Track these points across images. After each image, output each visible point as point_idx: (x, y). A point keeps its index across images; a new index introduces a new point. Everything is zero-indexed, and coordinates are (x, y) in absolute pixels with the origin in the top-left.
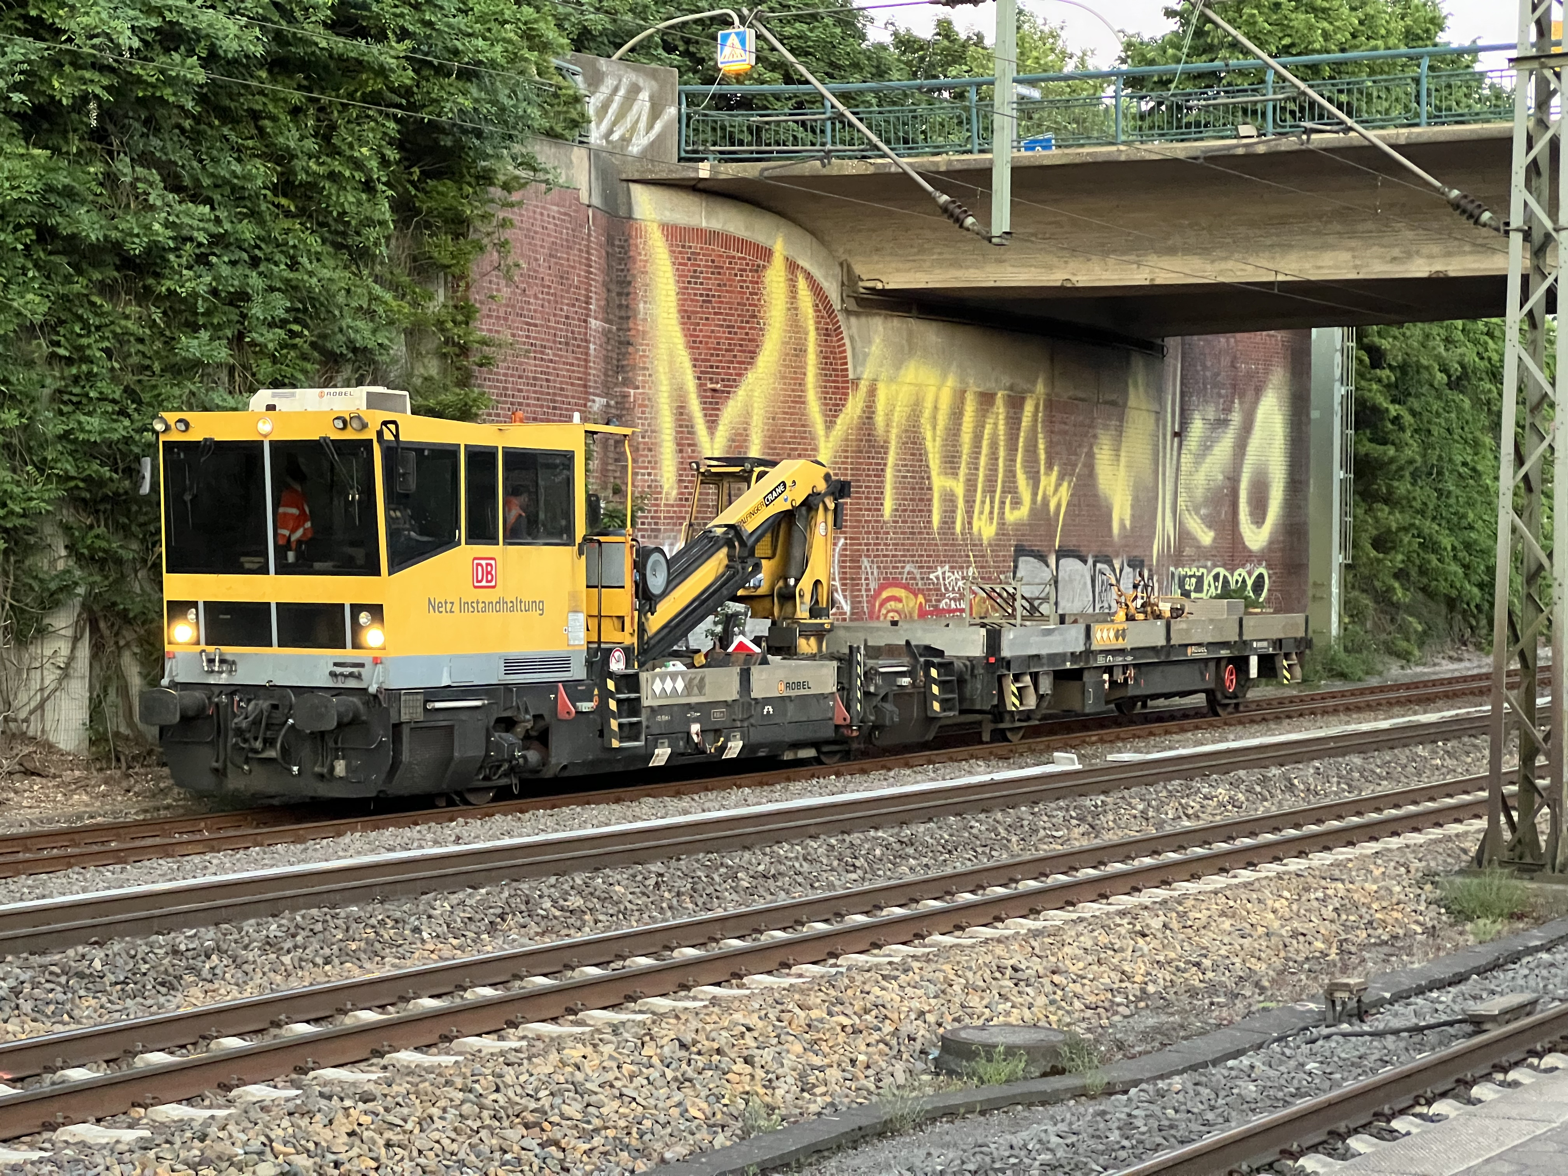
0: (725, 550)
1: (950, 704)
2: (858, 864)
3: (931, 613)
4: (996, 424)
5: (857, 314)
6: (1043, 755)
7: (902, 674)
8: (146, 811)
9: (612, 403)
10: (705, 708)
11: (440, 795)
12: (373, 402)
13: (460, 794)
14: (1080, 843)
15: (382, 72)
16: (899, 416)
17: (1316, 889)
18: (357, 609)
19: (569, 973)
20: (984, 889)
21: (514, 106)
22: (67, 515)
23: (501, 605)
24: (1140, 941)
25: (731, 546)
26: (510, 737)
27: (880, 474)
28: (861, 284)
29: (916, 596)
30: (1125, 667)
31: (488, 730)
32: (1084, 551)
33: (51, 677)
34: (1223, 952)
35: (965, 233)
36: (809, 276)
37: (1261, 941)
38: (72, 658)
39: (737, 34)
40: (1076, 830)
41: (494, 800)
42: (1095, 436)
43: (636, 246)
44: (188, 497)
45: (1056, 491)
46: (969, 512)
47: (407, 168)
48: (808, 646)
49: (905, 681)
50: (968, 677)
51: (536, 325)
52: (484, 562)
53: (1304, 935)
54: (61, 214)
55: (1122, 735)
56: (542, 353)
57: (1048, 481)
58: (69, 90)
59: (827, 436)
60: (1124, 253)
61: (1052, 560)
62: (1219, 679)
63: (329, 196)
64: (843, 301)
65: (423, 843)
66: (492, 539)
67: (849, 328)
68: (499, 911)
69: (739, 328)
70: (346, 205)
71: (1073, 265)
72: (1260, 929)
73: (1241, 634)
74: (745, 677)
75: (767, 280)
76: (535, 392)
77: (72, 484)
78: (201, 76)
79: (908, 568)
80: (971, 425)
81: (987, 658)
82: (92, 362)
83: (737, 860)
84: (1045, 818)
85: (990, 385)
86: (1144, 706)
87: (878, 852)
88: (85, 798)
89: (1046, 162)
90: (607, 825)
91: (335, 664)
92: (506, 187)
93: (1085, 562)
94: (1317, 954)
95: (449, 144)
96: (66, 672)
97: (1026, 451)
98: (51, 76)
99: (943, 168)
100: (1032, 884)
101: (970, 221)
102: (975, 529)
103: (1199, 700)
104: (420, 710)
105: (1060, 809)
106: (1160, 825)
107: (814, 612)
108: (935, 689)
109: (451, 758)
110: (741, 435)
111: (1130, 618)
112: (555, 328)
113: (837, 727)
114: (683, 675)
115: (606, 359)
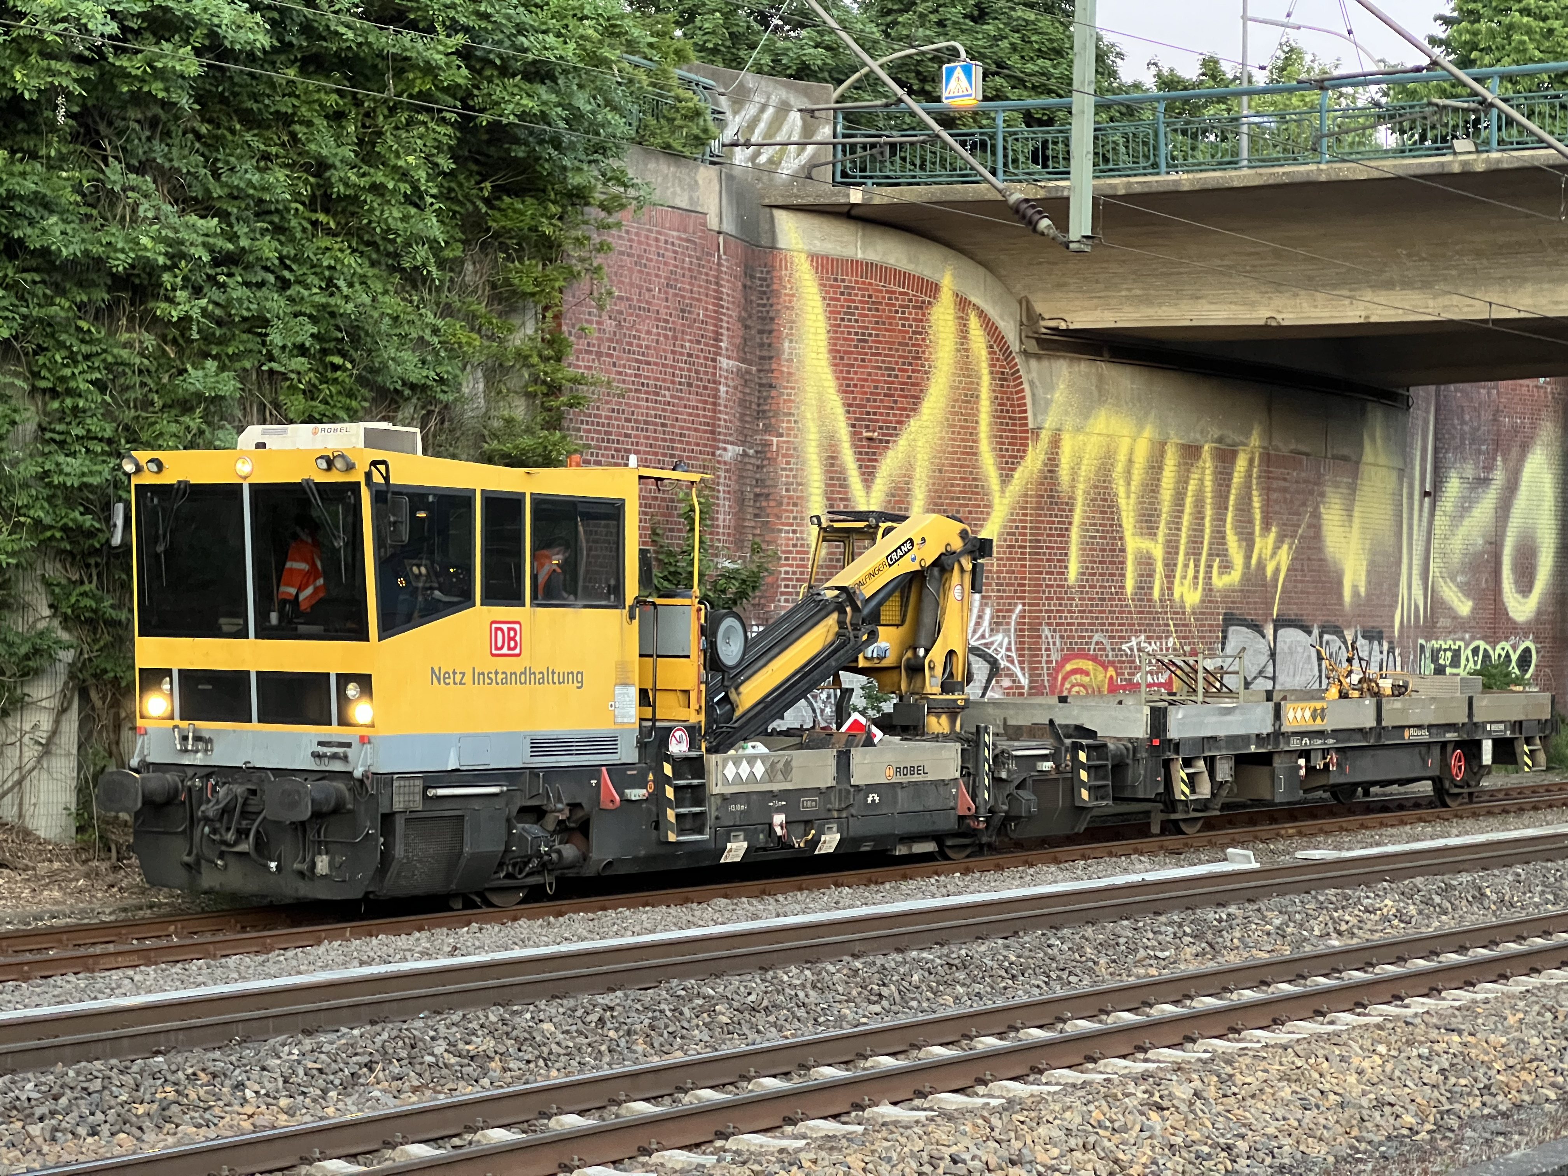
0: (835, 616)
1: (1102, 791)
2: (885, 991)
3: (1124, 688)
4: (1201, 480)
5: (1038, 357)
6: (1218, 851)
7: (1044, 758)
8: (125, 910)
9: (751, 452)
10: (791, 797)
11: (456, 895)
12: (372, 439)
13: (480, 894)
14: (1190, 966)
15: (430, 70)
16: (1087, 469)
17: (1421, 1043)
18: (344, 679)
19: (388, 1153)
20: (1017, 1030)
21: (593, 112)
22: (53, 570)
23: (527, 676)
24: (1154, 1116)
25: (842, 612)
26: (535, 830)
27: (1064, 533)
28: (1043, 323)
29: (1106, 669)
30: (1325, 752)
31: (508, 820)
32: (1307, 620)
33: (31, 753)
34: (1271, 1130)
35: (1037, 238)
36: (982, 314)
37: (1329, 1115)
38: (54, 733)
39: (963, 67)
40: (1187, 949)
41: (523, 901)
42: (1322, 495)
43: (780, 278)
44: (160, 549)
45: (1274, 554)
46: (1170, 577)
47: (478, 183)
48: (938, 724)
49: (1047, 766)
50: (1129, 761)
51: (648, 363)
52: (505, 627)
53: (1392, 1105)
54: (32, 223)
55: (1327, 828)
56: (657, 394)
57: (1264, 544)
58: (34, 82)
59: (1003, 491)
60: (1334, 286)
61: (1269, 630)
62: (1445, 764)
63: (371, 210)
64: (1021, 342)
65: (408, 954)
66: (515, 599)
67: (1029, 372)
68: (366, 1059)
69: (900, 370)
70: (390, 220)
71: (1279, 301)
72: (1332, 1097)
73: (1470, 714)
74: (844, 761)
75: (933, 318)
76: (647, 438)
77: (49, 534)
78: (193, 67)
79: (1097, 637)
80: (1172, 481)
81: (1150, 739)
82: (80, 396)
83: (720, 990)
84: (1150, 935)
85: (1195, 436)
86: (1366, 793)
87: (916, 978)
88: (57, 894)
89: (1236, 184)
90: (652, 931)
91: (320, 744)
92: (602, 206)
93: (1309, 633)
94: (1405, 1132)
95: (521, 155)
96: (47, 749)
97: (1237, 509)
98: (13, 66)
99: (1122, 192)
100: (1084, 1025)
101: (1044, 223)
102: (1177, 596)
103: (1425, 788)
104: (418, 798)
105: (1171, 923)
106: (1298, 945)
107: (946, 688)
108: (1084, 775)
109: (461, 852)
110: (901, 489)
111: (1343, 695)
112: (674, 367)
113: (961, 818)
114: (763, 758)
115: (742, 403)
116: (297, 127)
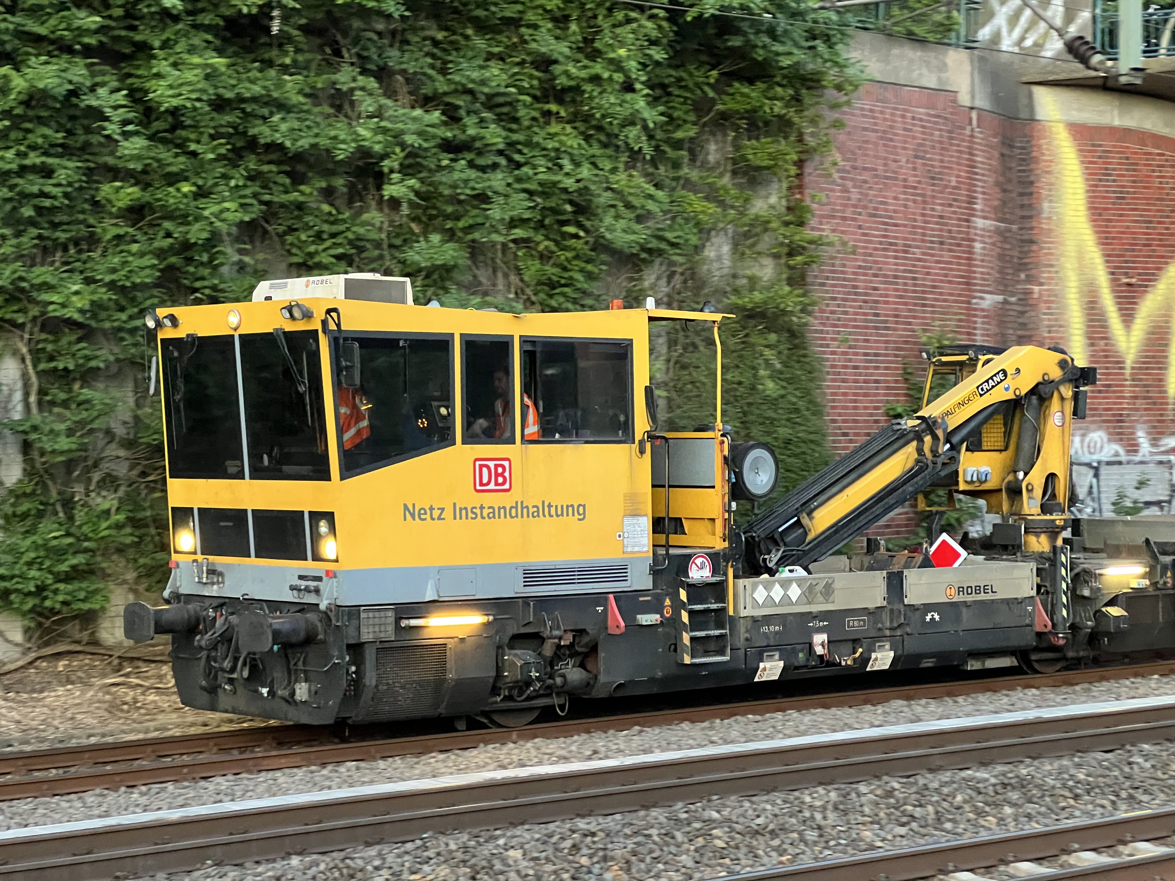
9: (1012, 300)
12: (351, 289)
13: (485, 716)
18: (315, 516)
23: (519, 510)
26: (527, 656)
31: (497, 648)
43: (1040, 147)
52: (491, 464)
91: (298, 577)
104: (391, 628)
109: (445, 679)
113: (1039, 635)
114: (800, 582)
115: (1001, 257)
116: (523, 30)
